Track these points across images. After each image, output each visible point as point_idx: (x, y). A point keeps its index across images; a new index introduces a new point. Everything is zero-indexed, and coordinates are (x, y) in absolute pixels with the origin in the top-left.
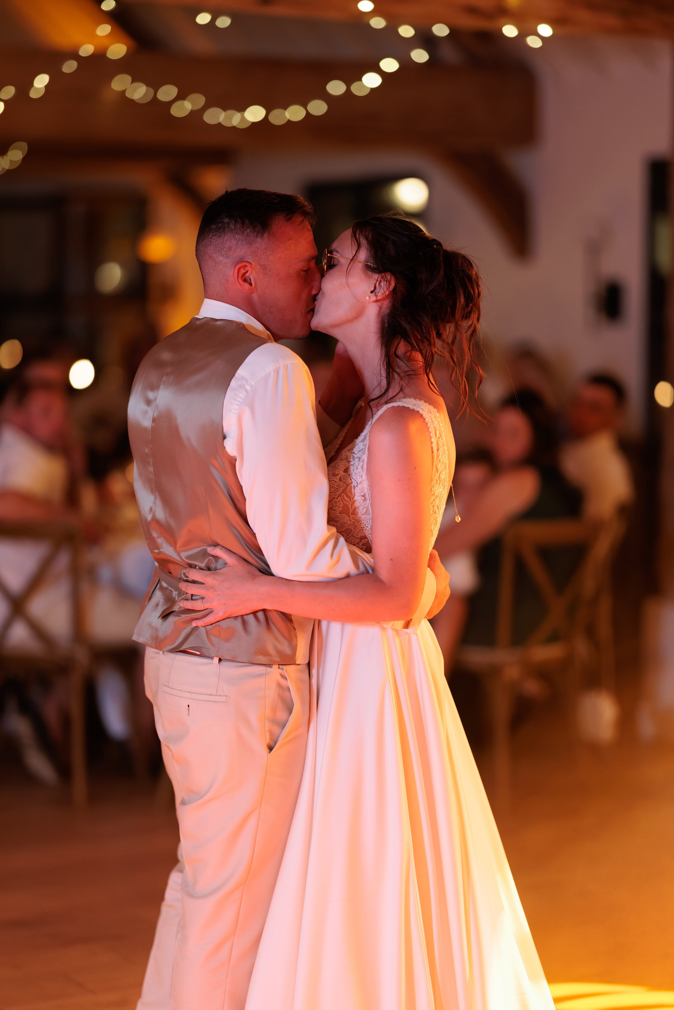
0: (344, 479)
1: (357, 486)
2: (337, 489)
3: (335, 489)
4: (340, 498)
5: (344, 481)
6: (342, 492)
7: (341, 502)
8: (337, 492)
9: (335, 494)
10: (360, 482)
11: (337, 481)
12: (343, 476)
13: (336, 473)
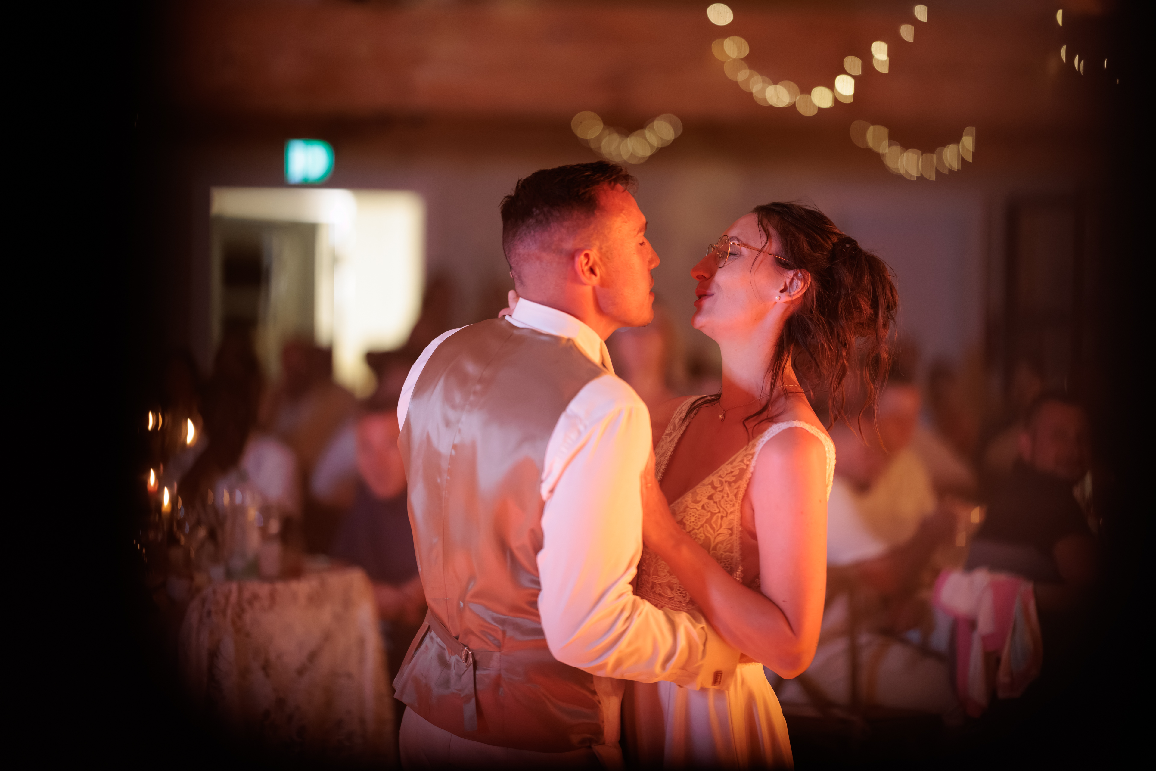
0: (708, 507)
1: (726, 516)
2: (699, 518)
3: (696, 518)
4: (701, 529)
5: (708, 509)
6: (706, 522)
7: (702, 534)
8: (698, 522)
9: (696, 524)
10: (731, 513)
11: (700, 508)
12: (707, 504)
13: (698, 499)
